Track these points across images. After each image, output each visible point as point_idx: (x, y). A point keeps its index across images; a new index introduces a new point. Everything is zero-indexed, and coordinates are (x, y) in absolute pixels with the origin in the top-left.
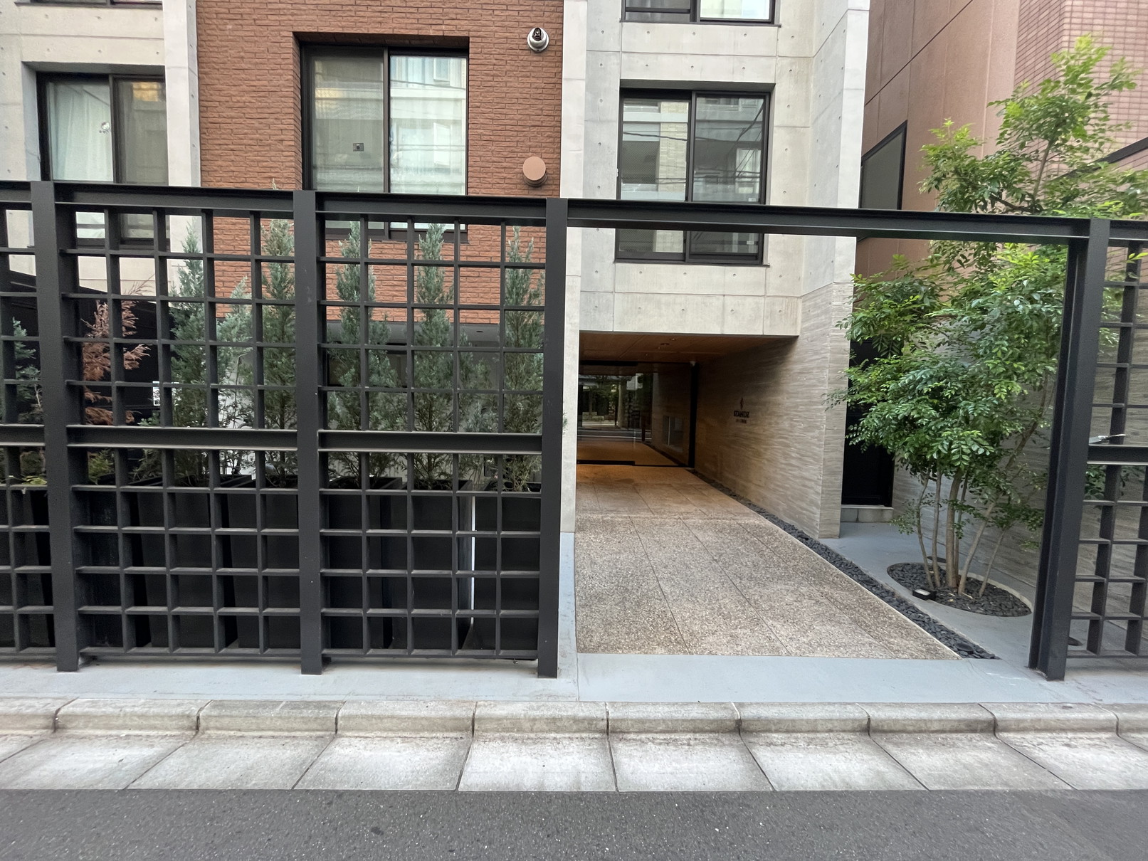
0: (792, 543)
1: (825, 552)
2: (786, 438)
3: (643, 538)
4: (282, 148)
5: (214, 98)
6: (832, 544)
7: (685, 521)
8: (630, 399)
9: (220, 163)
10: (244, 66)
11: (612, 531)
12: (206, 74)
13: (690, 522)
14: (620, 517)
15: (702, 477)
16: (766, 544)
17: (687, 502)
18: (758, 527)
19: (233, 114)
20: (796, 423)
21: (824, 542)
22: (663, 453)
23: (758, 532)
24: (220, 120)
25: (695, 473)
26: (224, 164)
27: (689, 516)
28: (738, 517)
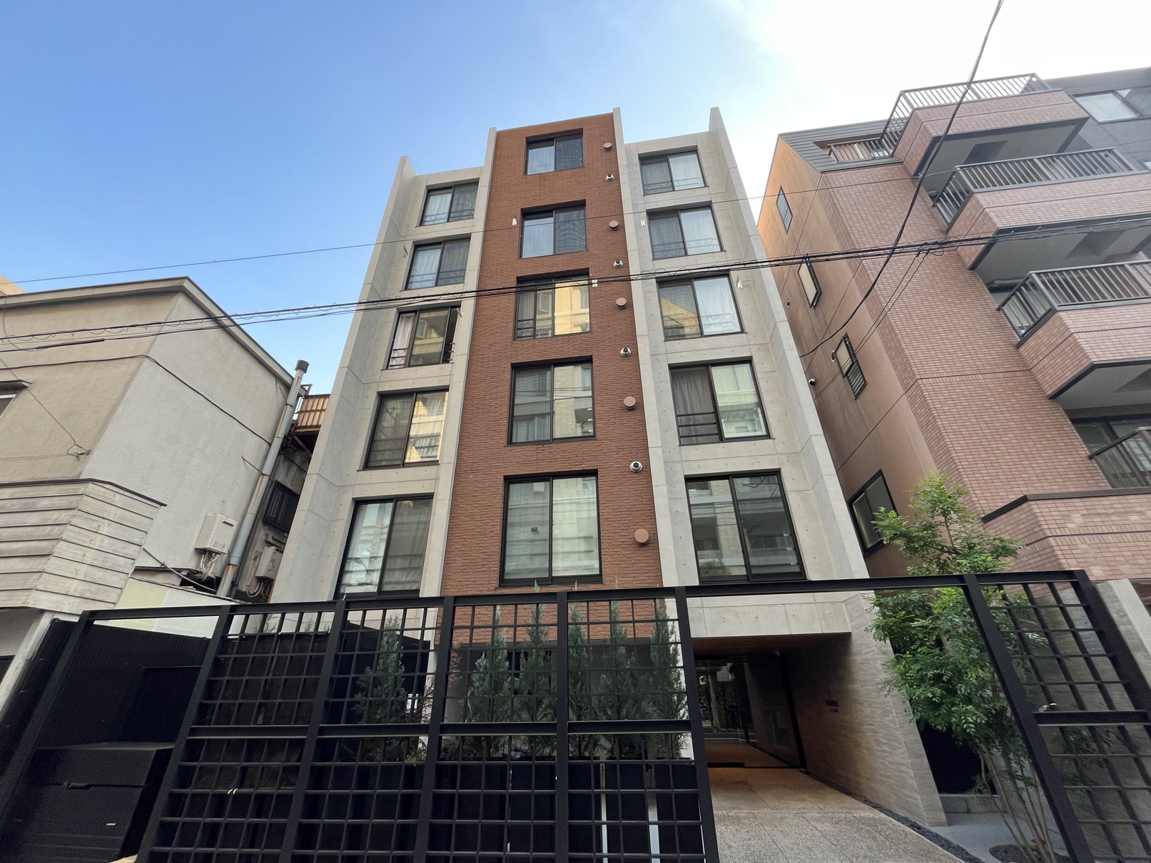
0: (904, 831)
1: (935, 838)
2: (872, 724)
3: (767, 828)
4: (492, 535)
5: (458, 512)
6: (944, 832)
7: (803, 815)
8: (724, 691)
9: (456, 547)
10: (476, 494)
11: (739, 823)
12: (456, 500)
13: (808, 816)
14: (743, 812)
15: (817, 778)
16: (880, 832)
17: (804, 800)
18: (874, 819)
19: (467, 520)
20: (874, 709)
21: (935, 830)
22: (772, 755)
23: (872, 823)
24: (460, 523)
25: (808, 773)
26: (459, 547)
27: (806, 811)
28: (853, 811)
